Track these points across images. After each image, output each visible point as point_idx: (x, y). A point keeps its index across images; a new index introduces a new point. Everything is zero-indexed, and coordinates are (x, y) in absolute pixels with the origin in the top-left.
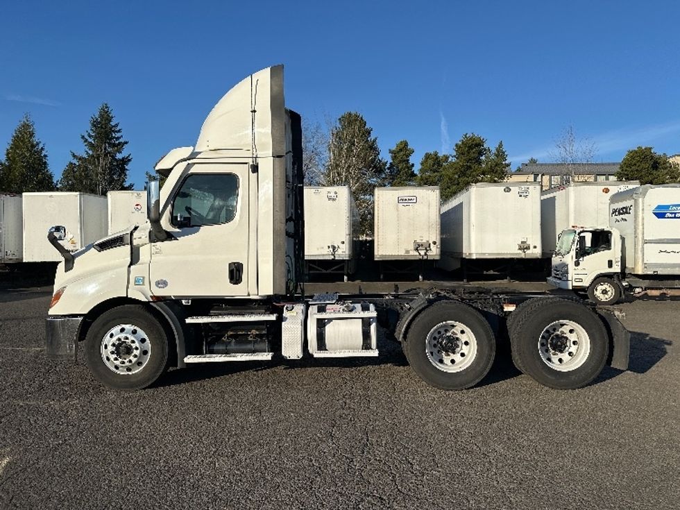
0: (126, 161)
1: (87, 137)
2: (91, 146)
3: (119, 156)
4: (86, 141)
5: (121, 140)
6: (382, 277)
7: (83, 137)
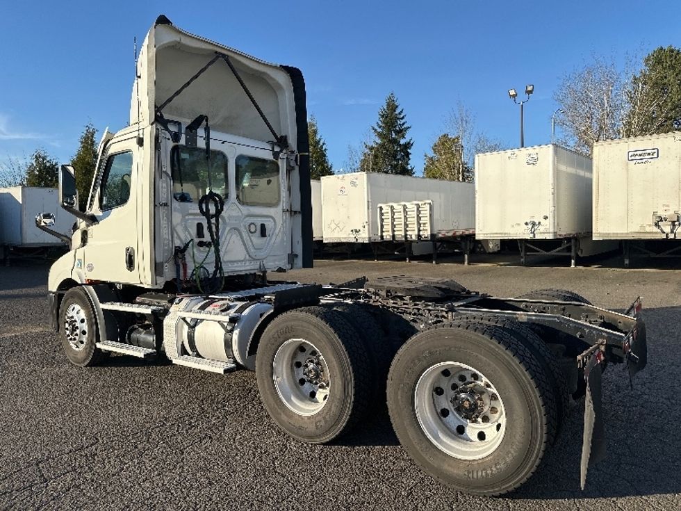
0: (408, 145)
1: (377, 128)
2: (380, 135)
3: (402, 142)
4: (376, 130)
5: (405, 126)
6: (627, 262)
7: (373, 128)
